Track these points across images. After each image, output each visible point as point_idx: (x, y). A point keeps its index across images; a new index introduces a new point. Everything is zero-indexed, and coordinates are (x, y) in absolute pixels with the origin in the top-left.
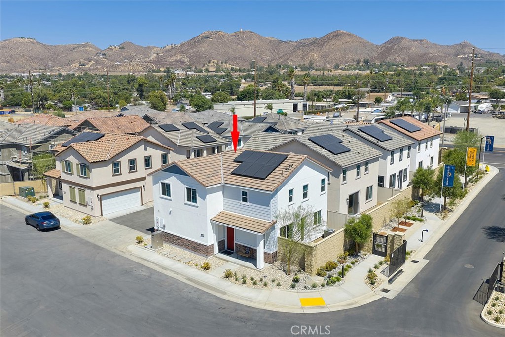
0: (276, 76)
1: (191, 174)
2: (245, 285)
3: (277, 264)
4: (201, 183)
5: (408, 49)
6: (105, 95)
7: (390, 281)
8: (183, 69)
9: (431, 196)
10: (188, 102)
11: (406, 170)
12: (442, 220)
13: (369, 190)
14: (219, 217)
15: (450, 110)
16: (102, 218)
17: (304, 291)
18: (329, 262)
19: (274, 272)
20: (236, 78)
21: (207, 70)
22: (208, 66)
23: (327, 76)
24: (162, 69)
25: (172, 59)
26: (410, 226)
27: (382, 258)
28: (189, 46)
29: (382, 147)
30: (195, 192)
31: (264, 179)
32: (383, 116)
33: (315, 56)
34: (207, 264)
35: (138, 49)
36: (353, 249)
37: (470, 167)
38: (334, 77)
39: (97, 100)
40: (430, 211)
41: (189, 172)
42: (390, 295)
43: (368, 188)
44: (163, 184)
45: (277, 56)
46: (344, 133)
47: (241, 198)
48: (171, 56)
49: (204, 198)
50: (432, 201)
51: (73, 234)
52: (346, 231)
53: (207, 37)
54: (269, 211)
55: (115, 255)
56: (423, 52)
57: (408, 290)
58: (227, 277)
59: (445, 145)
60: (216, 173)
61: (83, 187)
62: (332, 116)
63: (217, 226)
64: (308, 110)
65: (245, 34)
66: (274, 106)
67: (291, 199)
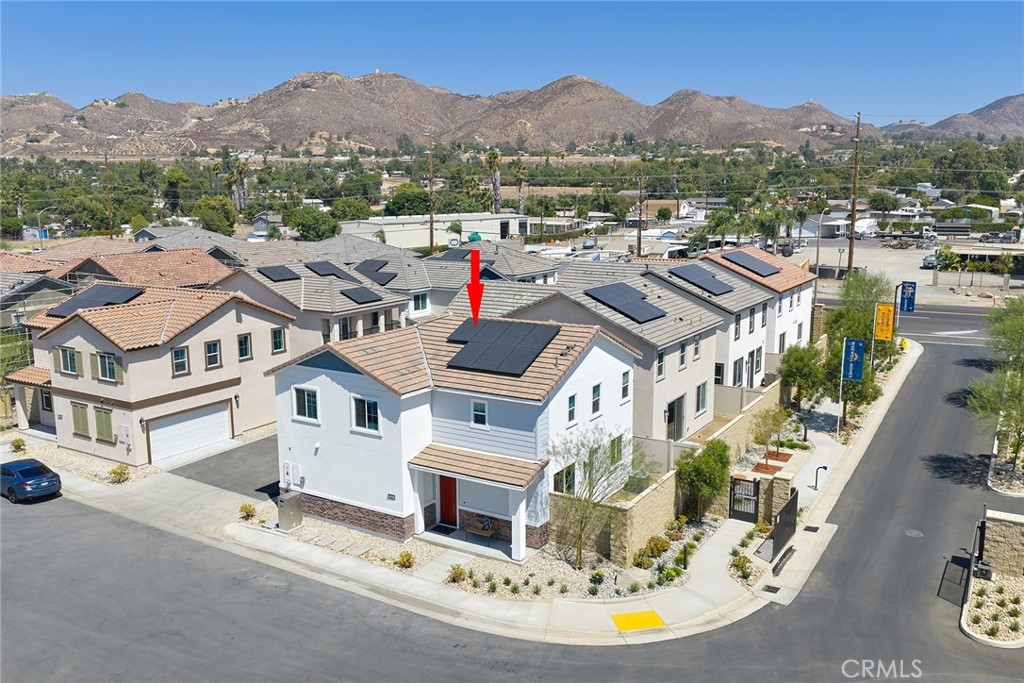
0: (453, 165)
1: (366, 368)
2: (495, 595)
3: (551, 546)
4: (390, 388)
5: (707, 114)
6: (94, 205)
7: (776, 571)
8: (258, 151)
9: (814, 399)
10: (278, 218)
11: (759, 350)
12: (844, 446)
13: (701, 390)
14: (425, 456)
15: (805, 233)
16: (150, 469)
17: (616, 599)
18: (652, 539)
19: (546, 564)
20: (370, 170)
21: (308, 153)
22: (310, 143)
23: (554, 166)
24: (211, 150)
25: (231, 130)
26: (786, 461)
27: (750, 526)
28: (268, 102)
29: (719, 307)
30: (373, 407)
31: (519, 376)
32: (684, 245)
33: (528, 126)
34: (409, 556)
35: (157, 107)
36: (691, 509)
37: (883, 342)
38: (569, 169)
39: (76, 215)
40: (818, 429)
41: (362, 365)
42: (784, 598)
43: (699, 387)
44: (300, 392)
45: (452, 126)
46: (644, 280)
47: (472, 417)
48: (230, 124)
49: (394, 419)
50: (817, 410)
51: (95, 506)
52: (679, 475)
53: (305, 85)
54: (533, 440)
55: (199, 547)
56: (735, 120)
57: (813, 585)
58: (454, 581)
59: (820, 301)
60: (414, 367)
61: (106, 405)
62: (581, 246)
63: (421, 477)
64: (529, 233)
65: (385, 81)
66: (464, 226)
67: (571, 416)
